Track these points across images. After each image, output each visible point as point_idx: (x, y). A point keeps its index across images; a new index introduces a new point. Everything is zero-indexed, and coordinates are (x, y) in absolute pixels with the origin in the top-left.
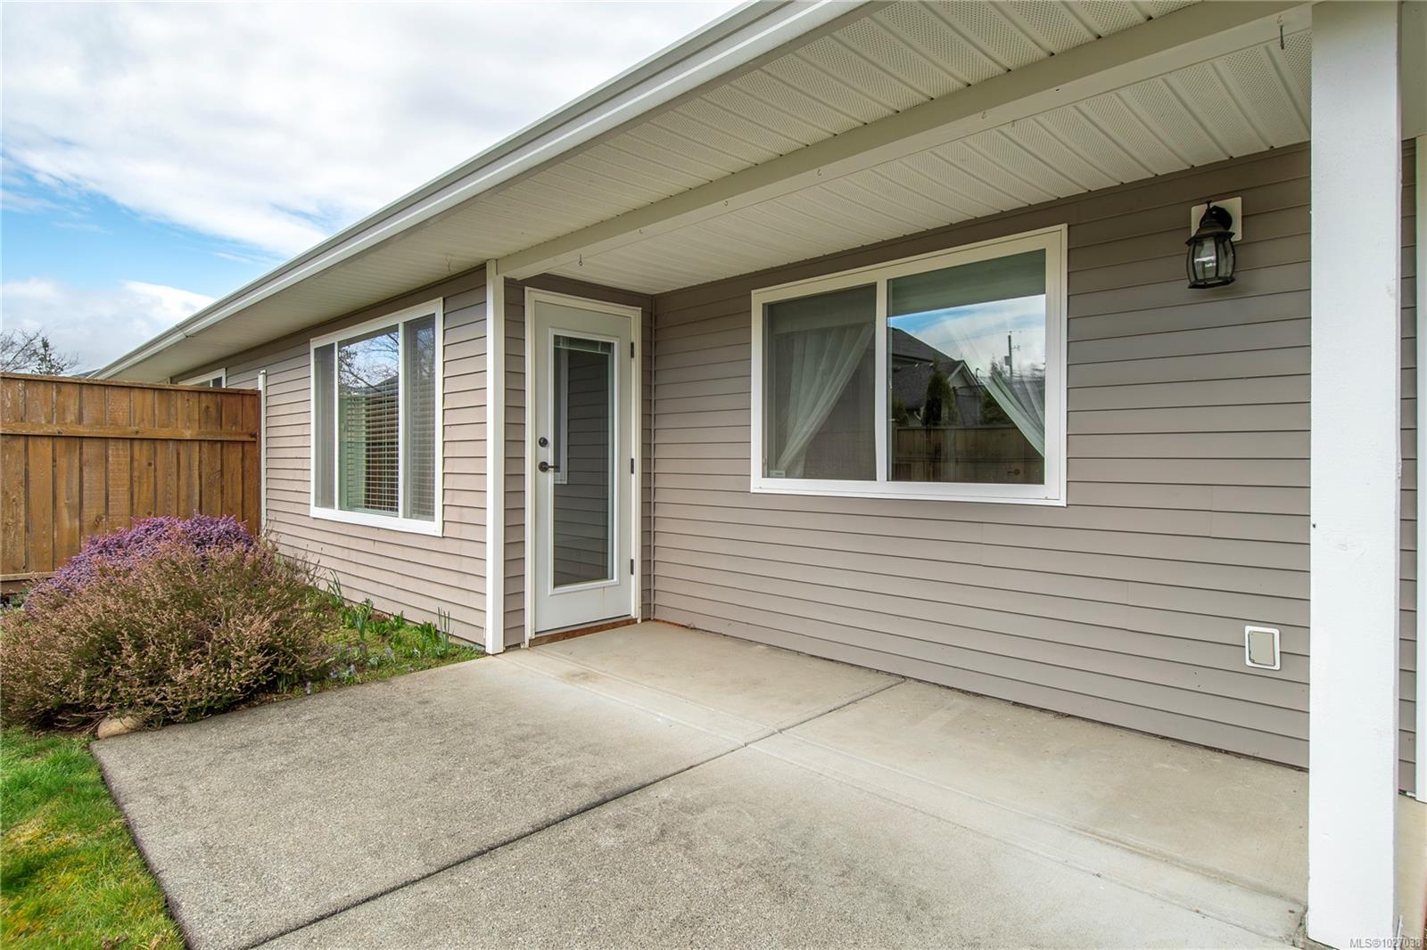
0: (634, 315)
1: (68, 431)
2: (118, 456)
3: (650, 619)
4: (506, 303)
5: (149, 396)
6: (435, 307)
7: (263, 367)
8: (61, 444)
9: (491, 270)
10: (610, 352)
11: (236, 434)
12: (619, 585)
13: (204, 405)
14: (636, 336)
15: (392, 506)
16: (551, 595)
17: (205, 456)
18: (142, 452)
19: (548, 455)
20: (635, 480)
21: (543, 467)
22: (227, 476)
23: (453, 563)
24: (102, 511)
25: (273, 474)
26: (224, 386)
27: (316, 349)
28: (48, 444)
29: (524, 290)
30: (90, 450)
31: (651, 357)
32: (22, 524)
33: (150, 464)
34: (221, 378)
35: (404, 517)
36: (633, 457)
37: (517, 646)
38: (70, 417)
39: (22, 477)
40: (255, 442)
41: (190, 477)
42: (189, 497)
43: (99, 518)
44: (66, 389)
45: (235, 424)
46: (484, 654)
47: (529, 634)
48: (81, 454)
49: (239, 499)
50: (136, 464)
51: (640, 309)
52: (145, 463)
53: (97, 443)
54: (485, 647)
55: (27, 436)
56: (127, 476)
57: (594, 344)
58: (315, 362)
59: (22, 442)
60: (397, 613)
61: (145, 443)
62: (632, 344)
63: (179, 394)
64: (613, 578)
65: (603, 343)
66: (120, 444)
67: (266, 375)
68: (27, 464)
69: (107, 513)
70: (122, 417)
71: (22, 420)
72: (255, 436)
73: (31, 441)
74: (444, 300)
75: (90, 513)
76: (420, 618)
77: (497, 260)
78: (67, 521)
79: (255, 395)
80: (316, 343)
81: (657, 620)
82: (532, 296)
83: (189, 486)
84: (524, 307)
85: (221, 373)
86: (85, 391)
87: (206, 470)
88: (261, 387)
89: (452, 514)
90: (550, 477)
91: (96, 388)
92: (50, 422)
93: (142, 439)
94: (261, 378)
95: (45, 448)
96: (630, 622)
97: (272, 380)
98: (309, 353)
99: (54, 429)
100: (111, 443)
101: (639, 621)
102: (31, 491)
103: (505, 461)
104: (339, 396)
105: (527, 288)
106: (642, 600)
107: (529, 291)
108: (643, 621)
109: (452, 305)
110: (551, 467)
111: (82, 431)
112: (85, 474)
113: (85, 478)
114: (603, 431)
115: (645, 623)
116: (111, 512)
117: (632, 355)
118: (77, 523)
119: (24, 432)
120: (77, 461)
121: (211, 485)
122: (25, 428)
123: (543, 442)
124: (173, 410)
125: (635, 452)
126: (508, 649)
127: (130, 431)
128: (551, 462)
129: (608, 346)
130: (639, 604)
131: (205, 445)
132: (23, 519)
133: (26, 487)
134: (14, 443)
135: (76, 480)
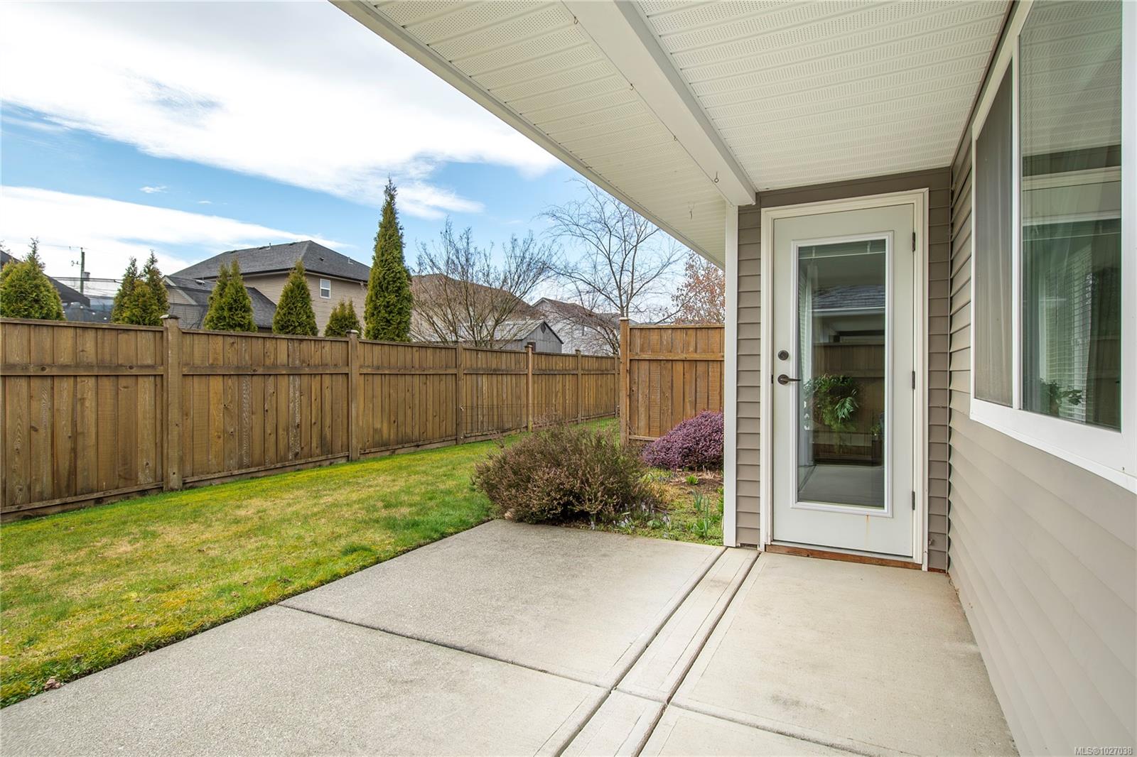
0: (918, 199)
1: (689, 357)
2: (714, 372)
8: (686, 364)
10: (879, 249)
12: (893, 518)
14: (920, 224)
16: (792, 508)
19: (788, 368)
20: (919, 398)
21: (782, 380)
28: (681, 363)
29: (759, 213)
30: (701, 367)
36: (916, 369)
38: (691, 349)
39: (670, 384)
44: (690, 332)
46: (723, 544)
47: (764, 538)
48: (696, 370)
51: (926, 190)
53: (703, 363)
55: (672, 360)
59: (670, 363)
62: (914, 236)
64: (883, 508)
68: (672, 377)
71: (671, 352)
73: (674, 363)
81: (949, 575)
84: (760, 228)
90: (790, 392)
91: (703, 330)
92: (682, 352)
95: (679, 367)
96: (911, 565)
99: (684, 357)
101: (925, 568)
102: (674, 391)
105: (763, 210)
106: (929, 545)
107: (767, 211)
108: (929, 569)
110: (793, 380)
111: (697, 357)
115: (932, 573)
116: (710, 407)
117: (914, 248)
118: (694, 412)
119: (671, 358)
120: (694, 375)
122: (671, 355)
123: (783, 356)
126: (739, 546)
128: (792, 375)
129: (878, 244)
130: (924, 547)
133: (672, 390)
134: (667, 364)
135: (694, 387)
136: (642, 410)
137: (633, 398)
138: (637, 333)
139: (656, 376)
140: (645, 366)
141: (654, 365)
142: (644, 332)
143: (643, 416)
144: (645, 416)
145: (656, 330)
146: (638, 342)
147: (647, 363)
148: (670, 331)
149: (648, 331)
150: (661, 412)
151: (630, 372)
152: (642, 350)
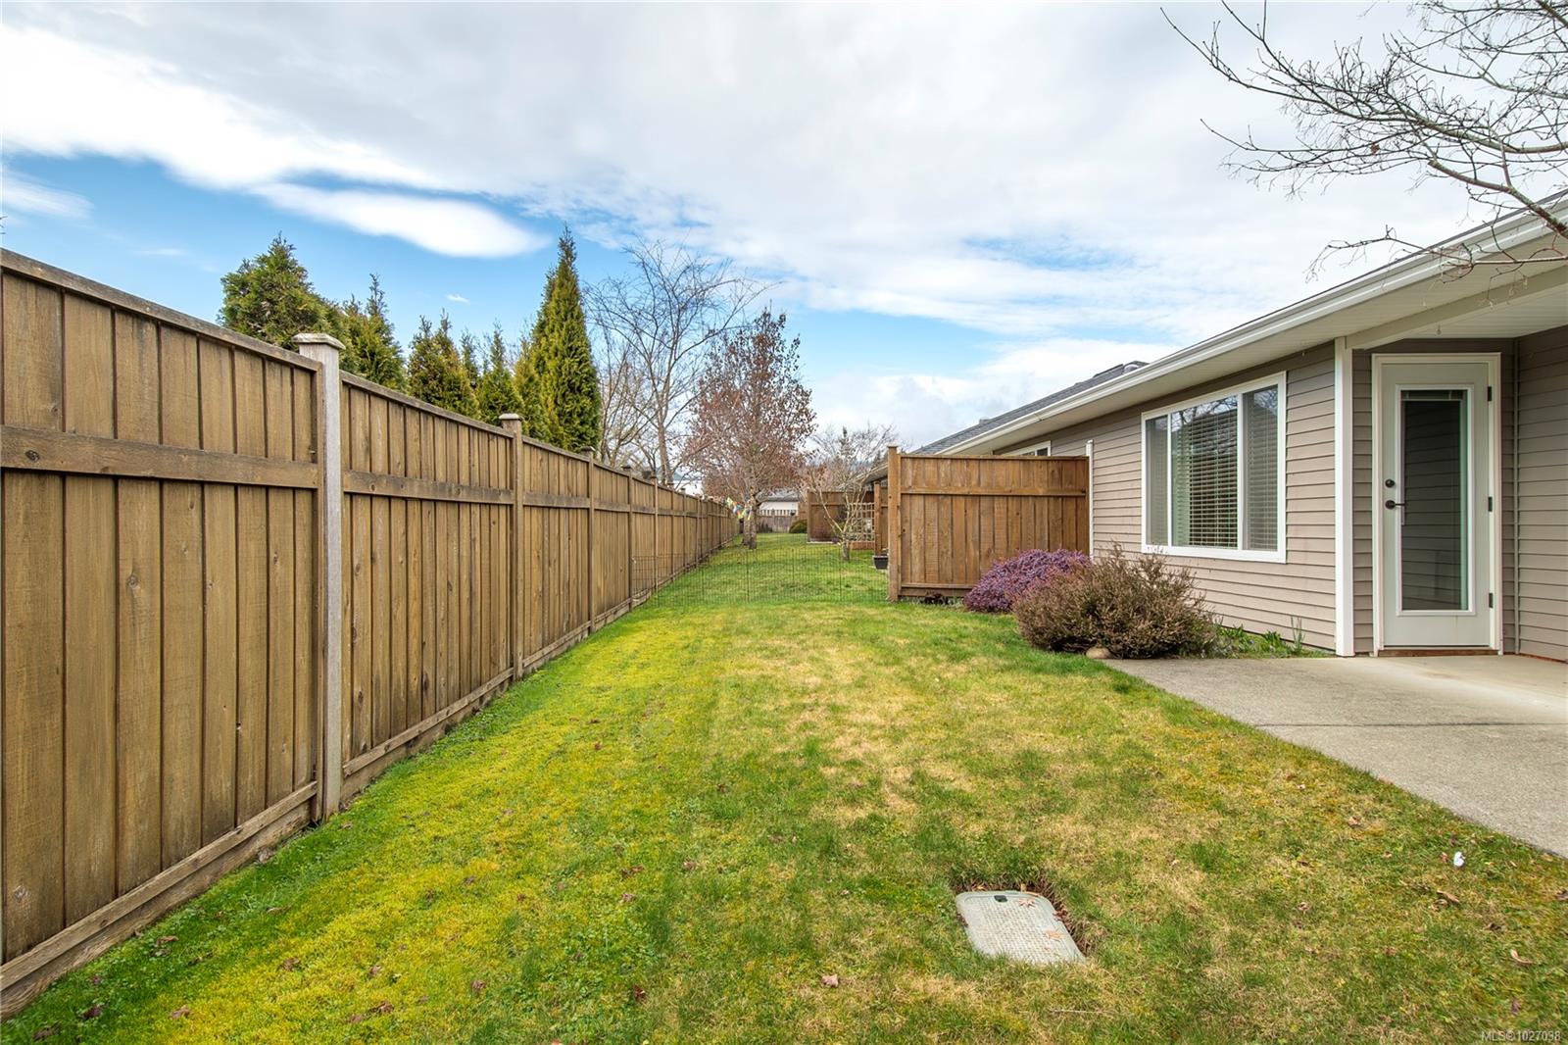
0: (1493, 362)
1: (972, 491)
2: (1000, 508)
3: (1514, 653)
4: (1354, 370)
5: (1017, 464)
6: (1279, 379)
7: (1090, 438)
8: (969, 499)
9: (1339, 348)
10: (1462, 398)
11: (1072, 490)
12: (1475, 616)
13: (1050, 470)
14: (1494, 380)
15: (1229, 541)
16: (1400, 616)
17: (1051, 508)
18: (1013, 504)
19: (1397, 495)
20: (1494, 519)
21: (1390, 505)
22: (1066, 522)
23: (1299, 585)
24: (991, 545)
25: (1099, 521)
26: (1049, 454)
27: (1147, 421)
28: (962, 499)
29: (1370, 357)
30: (985, 503)
31: (1513, 398)
32: (950, 553)
33: (1018, 514)
34: (1046, 449)
35: (1244, 548)
36: (1491, 495)
37: (1366, 654)
38: (974, 482)
39: (949, 522)
40: (1084, 497)
41: (1042, 523)
42: (1042, 537)
43: (989, 551)
44: (972, 463)
45: (1071, 483)
46: (1335, 655)
47: (1377, 645)
48: (980, 507)
49: (1074, 541)
50: (1010, 514)
51: (1499, 353)
52: (1015, 513)
53: (988, 499)
54: (1335, 651)
55: (952, 495)
56: (1005, 521)
57: (1445, 393)
58: (1147, 431)
59: (950, 498)
60: (1238, 626)
61: (1015, 499)
62: (1489, 389)
63: (1035, 463)
64: (1467, 609)
65: (1454, 391)
66: (1001, 499)
67: (1093, 444)
68: (952, 514)
69: (994, 547)
70: (1001, 480)
71: (950, 485)
72: (1085, 492)
73: (954, 498)
74: (1287, 373)
75: (985, 547)
76: (1264, 630)
77: (1346, 337)
78: (973, 552)
79: (1085, 460)
80: (1146, 416)
81: (1524, 655)
82: (1377, 360)
83: (1042, 530)
84: (1371, 371)
85: (1047, 445)
86: (982, 464)
87: (1052, 517)
88: (1088, 453)
89: (1295, 545)
90: (1397, 514)
92: (964, 486)
93: (1013, 496)
94: (1089, 447)
95: (961, 503)
96: (1490, 653)
97: (1097, 448)
98: (1140, 424)
99: (965, 491)
100: (996, 499)
101: (1500, 653)
102: (954, 530)
103: (1353, 501)
104: (1172, 456)
105: (1374, 355)
106: (1504, 634)
107: (1377, 357)
108: (1505, 653)
109: (1293, 377)
110: (1399, 505)
111: (980, 491)
112: (982, 520)
113: (982, 524)
114: (1454, 473)
115: (1507, 656)
116: (996, 546)
117: (1489, 398)
118: (978, 553)
119: (951, 493)
120: (977, 511)
121: (1056, 529)
122: (951, 490)
123: (1390, 484)
124: (1031, 475)
125: (1494, 489)
126: (1357, 654)
127: (1006, 490)
128: (1399, 501)
129: (1461, 394)
130: (1500, 635)
131: (1052, 499)
132: (950, 549)
133: (952, 529)
134: (945, 500)
135: (977, 524)
136: (915, 552)
137: (904, 539)
138: (909, 463)
139: (932, 512)
140: (918, 502)
141: (930, 500)
142: (917, 462)
143: (917, 559)
144: (920, 559)
145: (932, 461)
146: (910, 473)
147: (922, 498)
148: (949, 462)
149: (922, 461)
150: (940, 555)
151: (901, 508)
152: (915, 483)
